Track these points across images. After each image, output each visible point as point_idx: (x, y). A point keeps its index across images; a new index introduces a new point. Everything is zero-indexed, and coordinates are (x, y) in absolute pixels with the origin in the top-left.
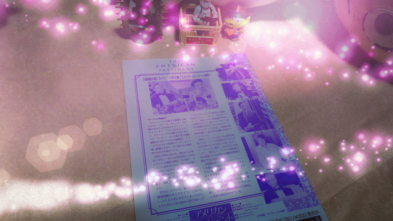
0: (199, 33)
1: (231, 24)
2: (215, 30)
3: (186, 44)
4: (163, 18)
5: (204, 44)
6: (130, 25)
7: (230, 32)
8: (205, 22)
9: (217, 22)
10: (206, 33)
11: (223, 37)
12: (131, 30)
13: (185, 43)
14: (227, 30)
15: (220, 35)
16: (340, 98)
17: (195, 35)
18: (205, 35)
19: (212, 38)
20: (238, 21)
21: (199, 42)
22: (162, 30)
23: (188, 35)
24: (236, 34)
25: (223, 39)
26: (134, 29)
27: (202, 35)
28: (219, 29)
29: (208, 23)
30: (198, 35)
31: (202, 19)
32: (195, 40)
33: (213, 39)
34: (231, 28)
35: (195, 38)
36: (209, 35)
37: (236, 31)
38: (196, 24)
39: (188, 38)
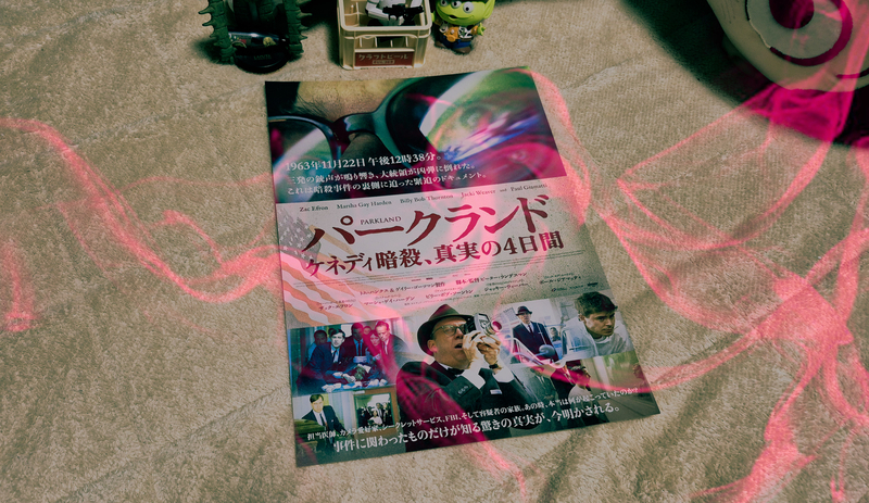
0: (383, 41)
1: (453, 17)
2: (416, 33)
3: (355, 68)
4: (302, 15)
5: (396, 63)
6: (230, 34)
7: (452, 34)
8: (393, 17)
9: (422, 15)
10: (399, 41)
11: (436, 45)
12: (234, 46)
13: (352, 66)
14: (445, 30)
15: (431, 42)
16: (690, 175)
17: (373, 47)
18: (395, 46)
19: (412, 50)
20: (467, 9)
21: (384, 62)
22: (299, 40)
23: (358, 47)
24: (466, 37)
25: (437, 50)
26: (239, 41)
27: (389, 46)
28: (427, 31)
29: (401, 18)
30: (379, 46)
31: (386, 10)
32: (374, 58)
33: (412, 53)
34: (455, 26)
35: (373, 54)
36: (404, 46)
37: (466, 30)
38: (375, 22)
39: (357, 54)
